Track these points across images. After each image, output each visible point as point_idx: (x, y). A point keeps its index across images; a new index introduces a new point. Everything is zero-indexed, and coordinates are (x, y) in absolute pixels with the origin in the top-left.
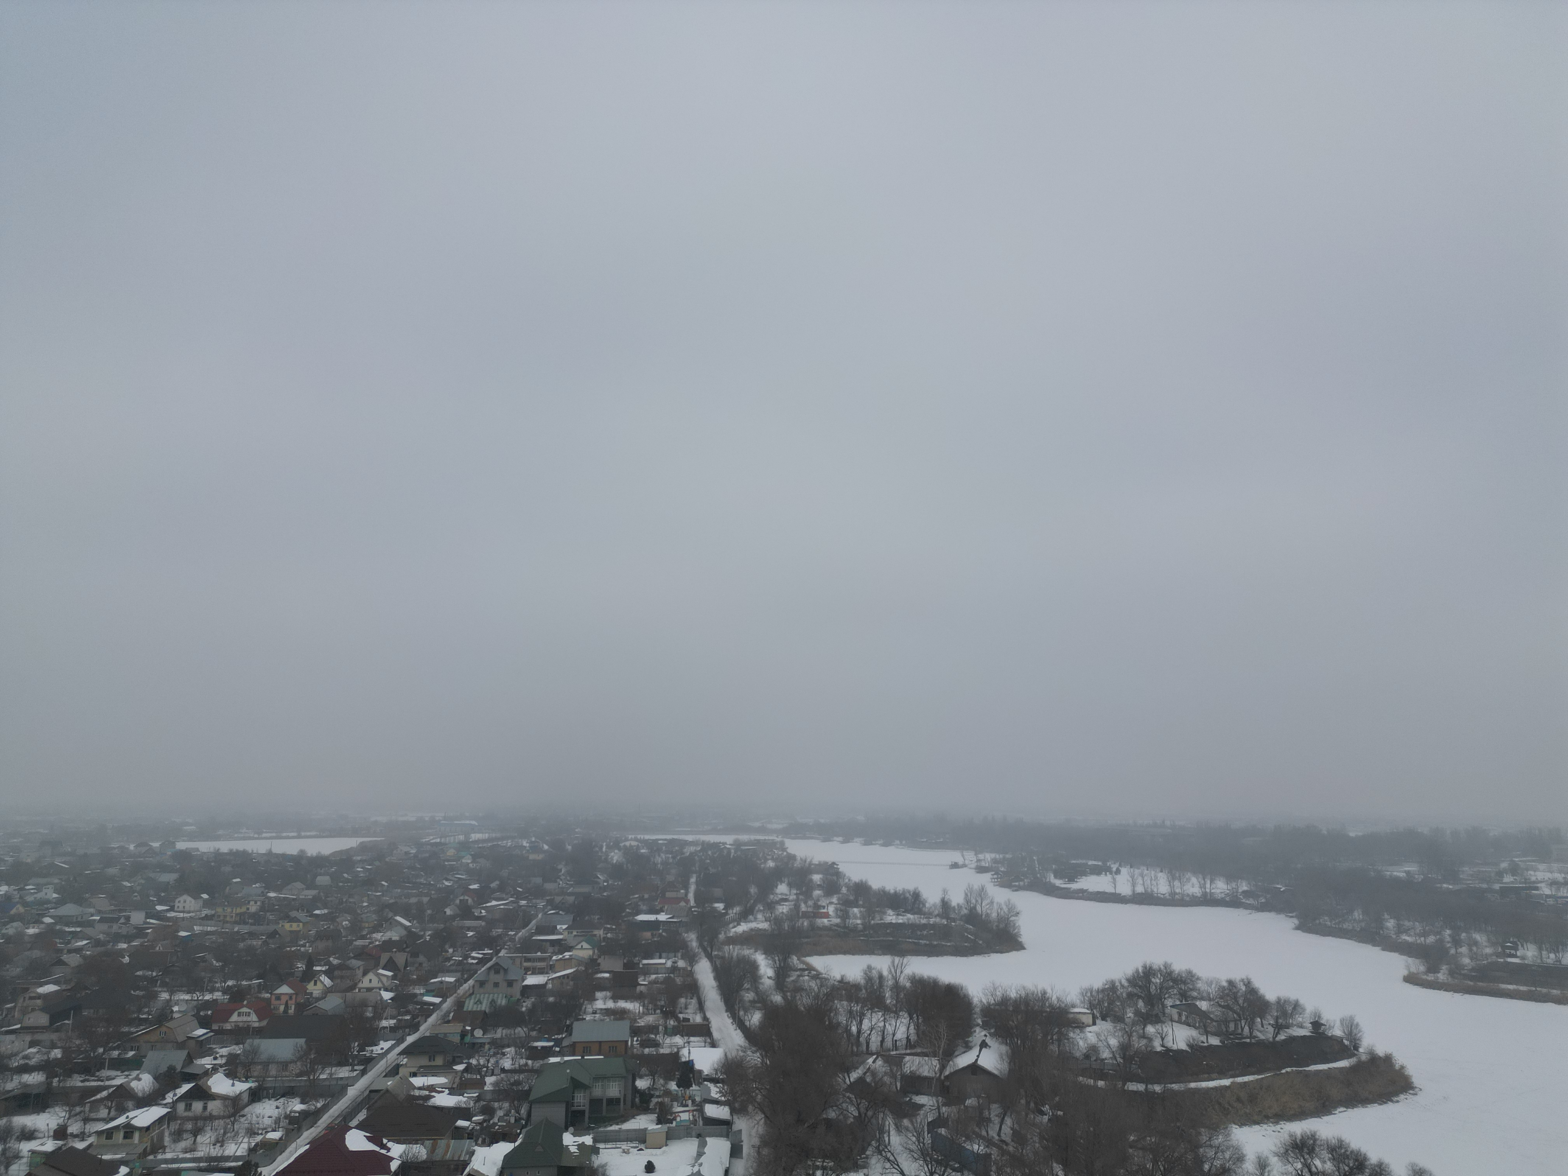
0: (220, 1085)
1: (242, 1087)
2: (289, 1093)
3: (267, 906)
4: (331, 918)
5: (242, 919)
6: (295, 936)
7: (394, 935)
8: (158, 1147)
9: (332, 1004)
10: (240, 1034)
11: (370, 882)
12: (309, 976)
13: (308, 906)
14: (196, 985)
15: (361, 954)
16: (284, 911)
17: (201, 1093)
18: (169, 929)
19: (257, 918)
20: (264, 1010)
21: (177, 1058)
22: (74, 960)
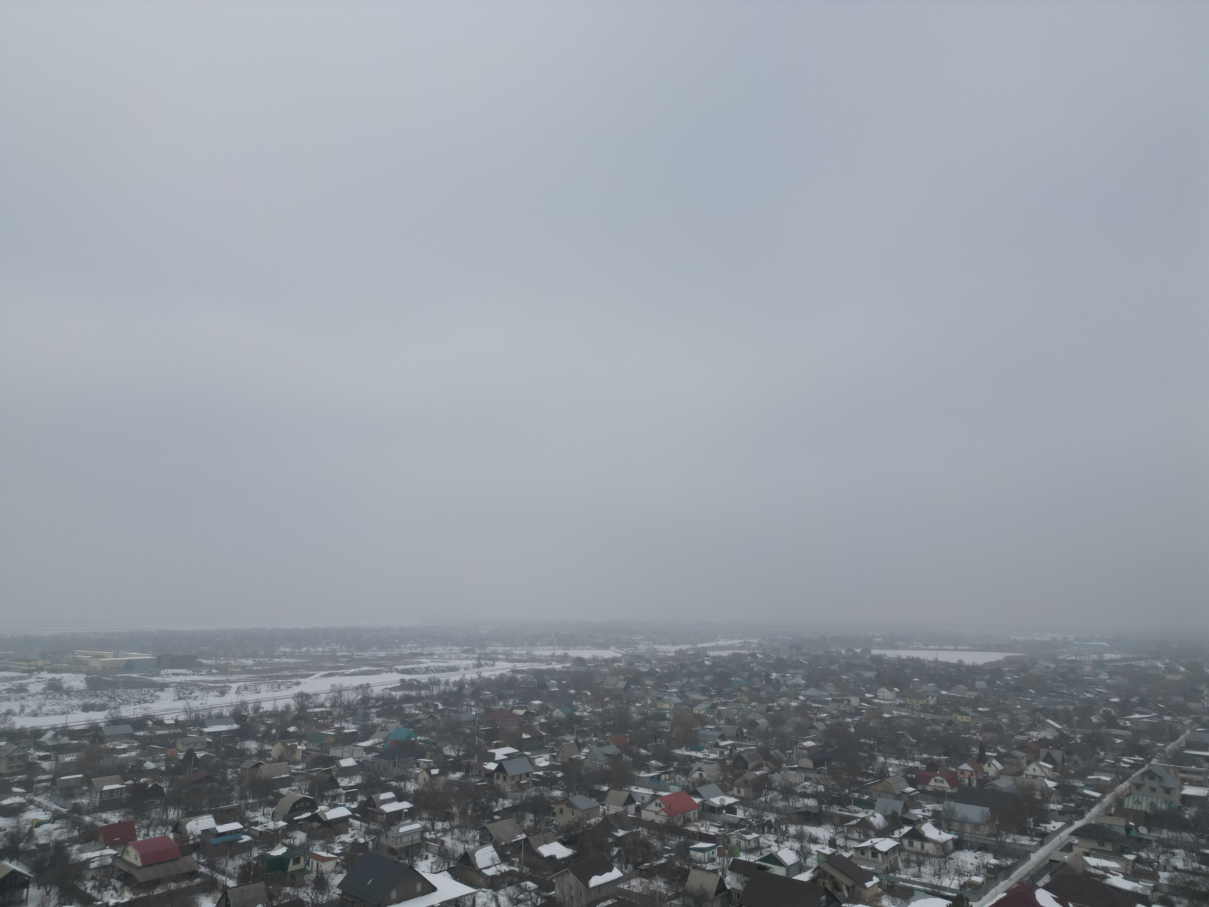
0: (930, 831)
1: (946, 837)
2: (983, 848)
3: (942, 701)
4: (992, 714)
5: (925, 708)
6: (967, 727)
7: (1049, 735)
8: (894, 869)
9: (1005, 783)
10: (938, 796)
11: (1019, 689)
12: (982, 759)
13: (974, 703)
14: (900, 754)
15: (1022, 746)
16: (956, 705)
17: (916, 835)
18: (877, 711)
19: (936, 709)
20: (953, 780)
21: (898, 806)
22: (821, 726)
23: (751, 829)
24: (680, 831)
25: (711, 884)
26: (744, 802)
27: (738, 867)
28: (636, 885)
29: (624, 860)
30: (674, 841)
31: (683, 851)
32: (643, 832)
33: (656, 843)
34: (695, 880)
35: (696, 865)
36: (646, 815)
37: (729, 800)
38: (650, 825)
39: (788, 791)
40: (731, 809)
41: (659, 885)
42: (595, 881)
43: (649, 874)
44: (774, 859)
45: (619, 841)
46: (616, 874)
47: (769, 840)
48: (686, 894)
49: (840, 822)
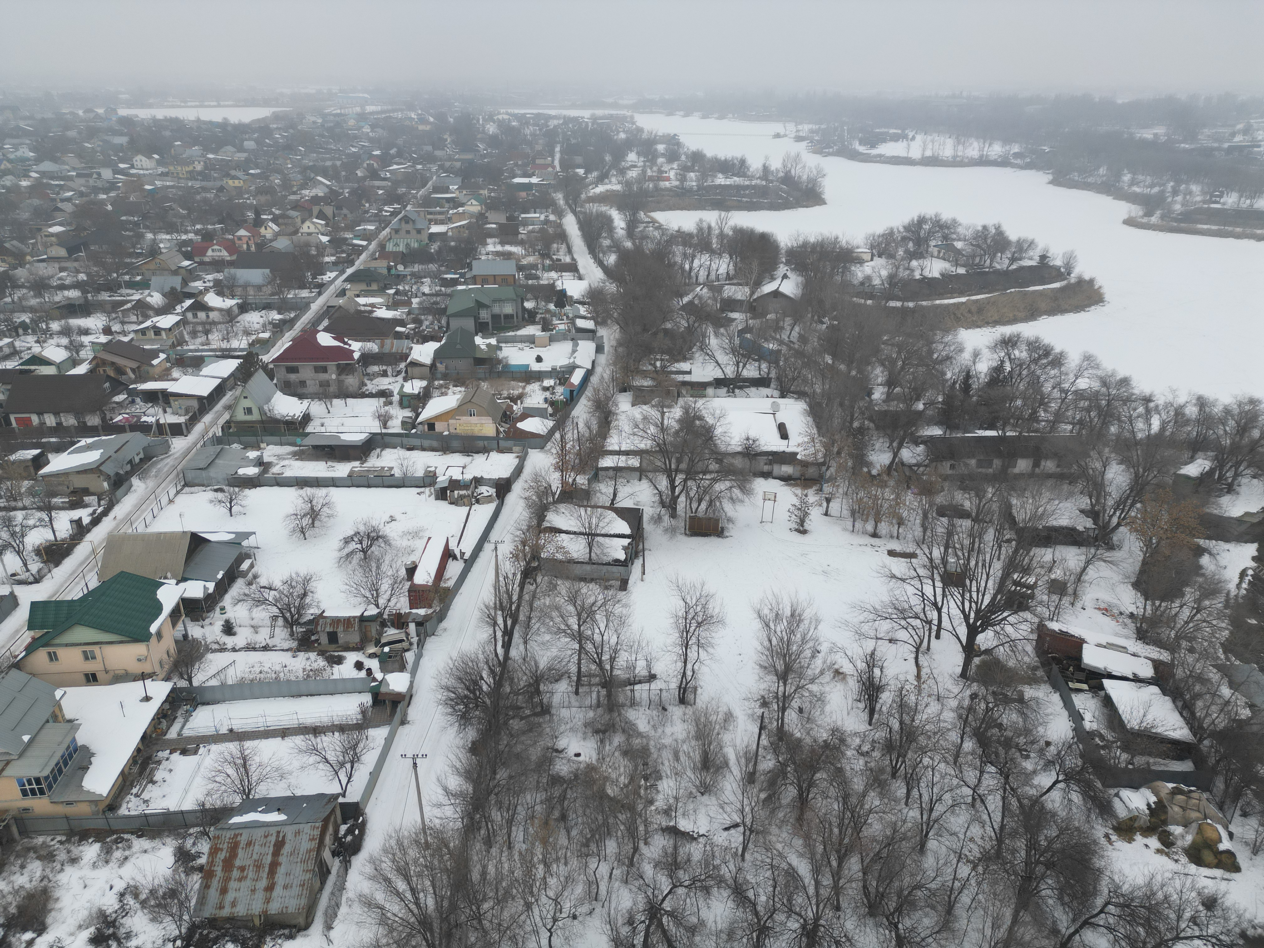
0: (213, 300)
1: (229, 303)
2: (267, 307)
3: (209, 166)
4: (264, 176)
5: (192, 175)
6: (240, 192)
7: (320, 192)
8: (181, 342)
9: (282, 244)
10: (217, 265)
11: (289, 147)
12: (258, 223)
13: (244, 166)
14: (171, 228)
15: (296, 206)
16: (226, 168)
17: (200, 306)
18: (136, 183)
19: (204, 175)
20: (231, 247)
21: (176, 282)
22: (67, 207)
39: (40, 286)
44: (39, 360)
47: (27, 342)
49: (112, 309)
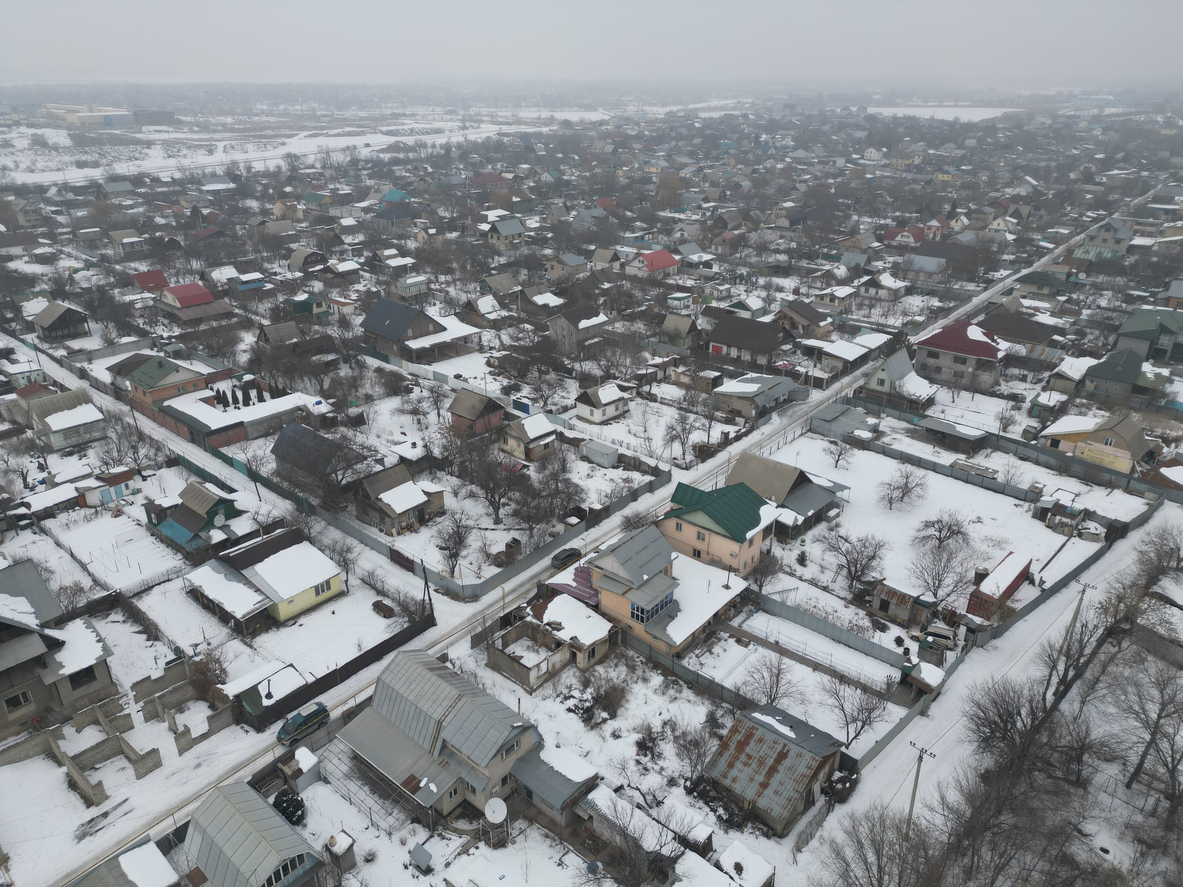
0: (887, 280)
1: (900, 284)
2: (931, 293)
3: (927, 160)
4: (973, 173)
5: (909, 169)
6: (945, 185)
7: (1022, 191)
8: (848, 311)
9: (967, 238)
10: (902, 249)
11: (1008, 147)
12: (952, 215)
13: (957, 162)
14: (875, 213)
15: (994, 203)
16: (939, 164)
17: (875, 284)
18: (860, 172)
19: (919, 169)
20: (919, 235)
21: (862, 259)
22: (802, 187)
23: (724, 281)
24: (659, 284)
25: (684, 326)
26: (720, 258)
27: (709, 312)
28: (619, 327)
29: (609, 307)
30: (654, 292)
31: (662, 300)
32: (627, 285)
33: (638, 294)
34: (671, 323)
35: (672, 311)
36: (630, 270)
37: (707, 257)
38: (633, 279)
39: (762, 248)
40: (708, 265)
41: (640, 326)
42: (584, 324)
43: (632, 318)
44: (742, 305)
45: (605, 293)
46: (602, 318)
47: (739, 291)
48: (662, 333)
49: (806, 274)
